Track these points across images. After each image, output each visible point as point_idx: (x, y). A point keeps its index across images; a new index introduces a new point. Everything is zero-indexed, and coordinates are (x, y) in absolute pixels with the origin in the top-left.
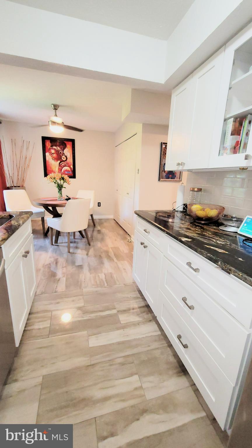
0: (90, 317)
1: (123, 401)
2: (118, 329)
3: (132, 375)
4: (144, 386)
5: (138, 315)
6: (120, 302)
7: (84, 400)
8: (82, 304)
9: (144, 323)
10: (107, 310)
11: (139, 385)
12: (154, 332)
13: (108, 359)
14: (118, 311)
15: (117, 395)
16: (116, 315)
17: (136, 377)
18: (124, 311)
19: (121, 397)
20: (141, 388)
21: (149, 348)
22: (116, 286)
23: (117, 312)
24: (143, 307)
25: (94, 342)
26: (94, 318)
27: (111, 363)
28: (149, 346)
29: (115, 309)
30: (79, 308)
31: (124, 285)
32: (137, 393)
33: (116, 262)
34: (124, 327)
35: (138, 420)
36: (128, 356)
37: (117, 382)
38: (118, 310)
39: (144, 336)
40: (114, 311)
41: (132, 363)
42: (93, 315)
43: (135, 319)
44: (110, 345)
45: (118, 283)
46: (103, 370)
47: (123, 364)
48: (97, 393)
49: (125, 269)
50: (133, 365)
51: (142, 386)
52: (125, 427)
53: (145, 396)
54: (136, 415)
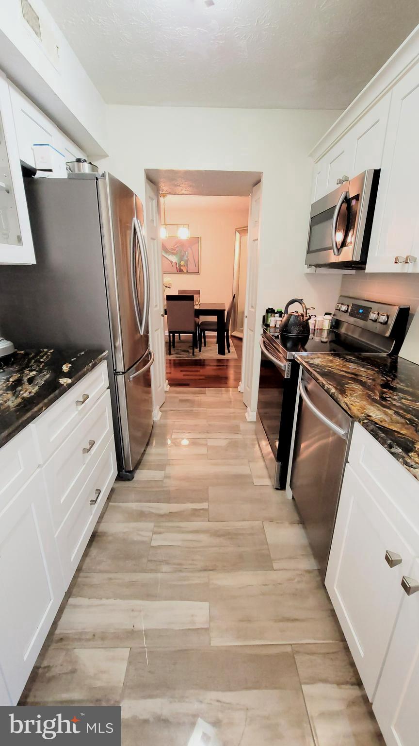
1: (178, 527)
3: (159, 547)
4: (150, 534)
7: (219, 536)
13: (182, 574)
15: (183, 532)
17: (154, 544)
19: (180, 530)
20: (154, 533)
27: (179, 567)
28: (110, 579)
32: (161, 530)
37: (179, 544)
39: (104, 601)
41: (149, 561)
44: (172, 598)
46: (193, 560)
47: (163, 562)
48: (204, 538)
50: (150, 558)
51: (153, 534)
52: (184, 511)
53: (155, 526)
54: (171, 516)
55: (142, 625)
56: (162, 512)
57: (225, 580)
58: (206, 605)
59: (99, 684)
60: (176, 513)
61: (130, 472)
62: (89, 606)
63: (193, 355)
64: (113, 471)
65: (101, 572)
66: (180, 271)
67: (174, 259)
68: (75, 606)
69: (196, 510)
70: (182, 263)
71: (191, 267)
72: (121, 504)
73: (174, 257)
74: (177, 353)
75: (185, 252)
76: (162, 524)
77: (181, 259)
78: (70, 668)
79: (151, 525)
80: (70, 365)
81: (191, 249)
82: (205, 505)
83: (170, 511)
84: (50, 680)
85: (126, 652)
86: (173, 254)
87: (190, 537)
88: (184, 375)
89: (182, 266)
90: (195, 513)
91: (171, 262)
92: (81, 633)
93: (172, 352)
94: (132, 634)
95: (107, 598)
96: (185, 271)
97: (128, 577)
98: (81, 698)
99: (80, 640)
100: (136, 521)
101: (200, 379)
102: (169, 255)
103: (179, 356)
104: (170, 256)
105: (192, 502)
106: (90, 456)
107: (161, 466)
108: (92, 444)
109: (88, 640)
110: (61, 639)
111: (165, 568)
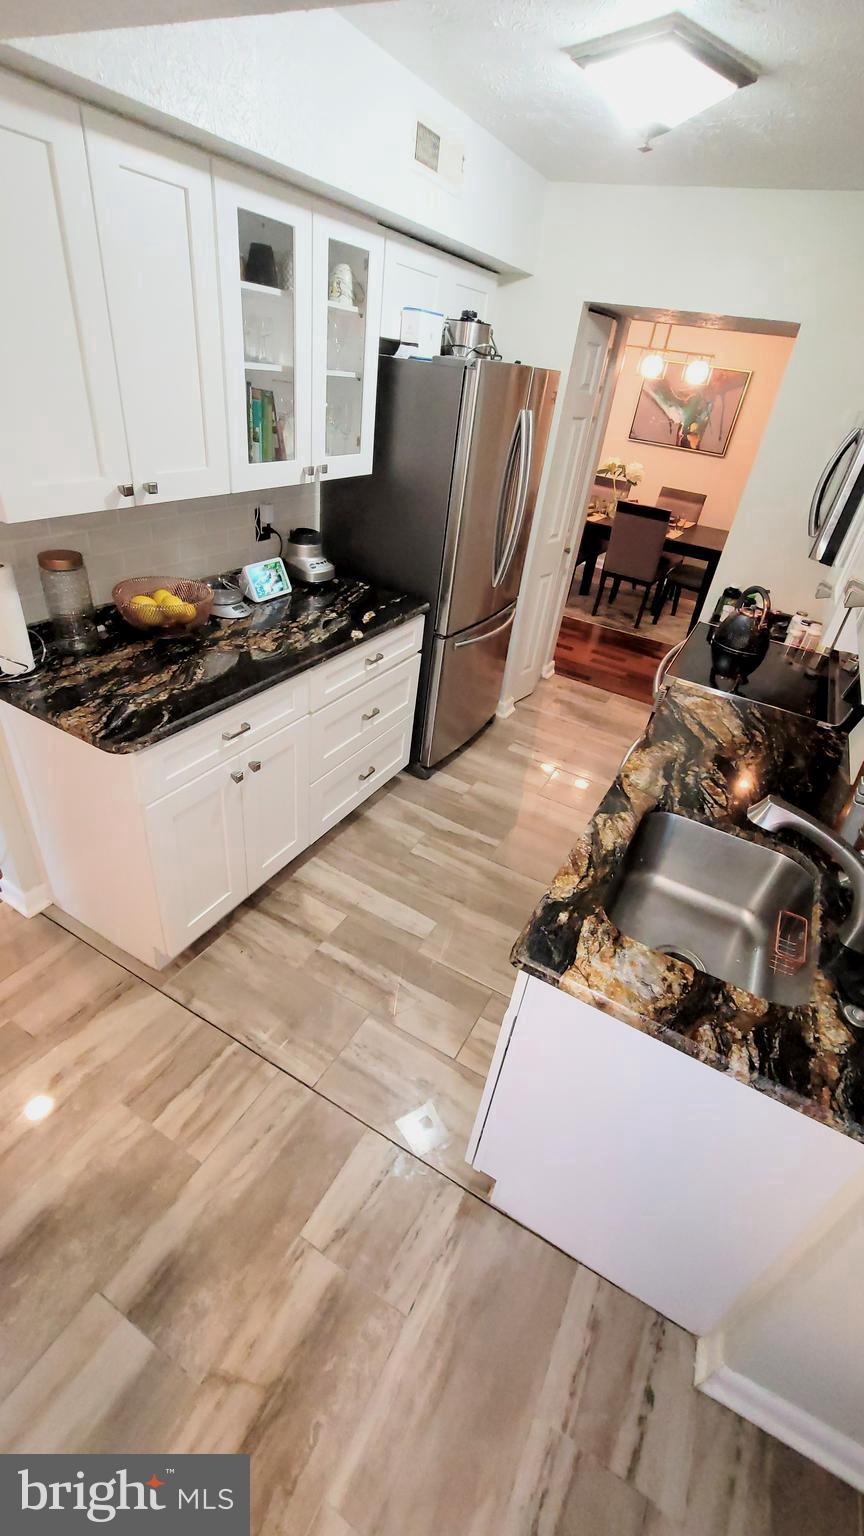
0: (387, 974)
1: (449, 849)
2: (363, 913)
3: (415, 856)
4: (415, 841)
6: (285, 957)
7: (489, 878)
8: (370, 1023)
10: (337, 962)
13: (426, 890)
14: (320, 942)
15: (452, 856)
17: (414, 851)
18: (310, 932)
19: (449, 852)
20: (420, 842)
23: (324, 944)
25: (424, 925)
26: (380, 966)
27: (428, 882)
28: (356, 860)
29: (317, 951)
30: (388, 1019)
32: (428, 842)
37: (441, 864)
38: (314, 946)
39: (342, 874)
40: (326, 948)
42: (376, 973)
43: (312, 905)
44: (404, 902)
46: (446, 884)
47: (414, 871)
48: (472, 873)
50: (402, 862)
51: (418, 842)
52: (466, 837)
53: (424, 836)
54: (448, 835)
55: (365, 906)
56: (440, 827)
57: (467, 916)
58: (435, 924)
59: (312, 923)
60: (456, 834)
61: (425, 768)
62: (328, 871)
63: (637, 626)
64: (402, 758)
65: (350, 850)
66: (684, 444)
67: (677, 415)
68: (316, 865)
69: (481, 842)
70: (694, 427)
71: (710, 439)
72: (399, 799)
73: (681, 411)
74: (608, 616)
75: (708, 404)
76: (432, 838)
77: (692, 419)
78: (295, 902)
79: (420, 833)
80: (374, 615)
81: (723, 400)
82: (495, 842)
83: (452, 831)
84: (277, 901)
85: (342, 916)
86: (681, 404)
87: (457, 863)
88: (594, 660)
89: (689, 433)
90: (479, 845)
91: (671, 421)
92: (313, 886)
93: (602, 609)
94: (352, 907)
95: (347, 873)
96: (693, 445)
97: (372, 867)
98: (297, 923)
99: (310, 889)
100: (408, 823)
101: (613, 675)
102: (671, 406)
103: (609, 621)
104: (673, 408)
105: (482, 833)
106: (370, 727)
107: (470, 779)
108: (376, 712)
109: (317, 893)
110: (295, 882)
111: (415, 878)
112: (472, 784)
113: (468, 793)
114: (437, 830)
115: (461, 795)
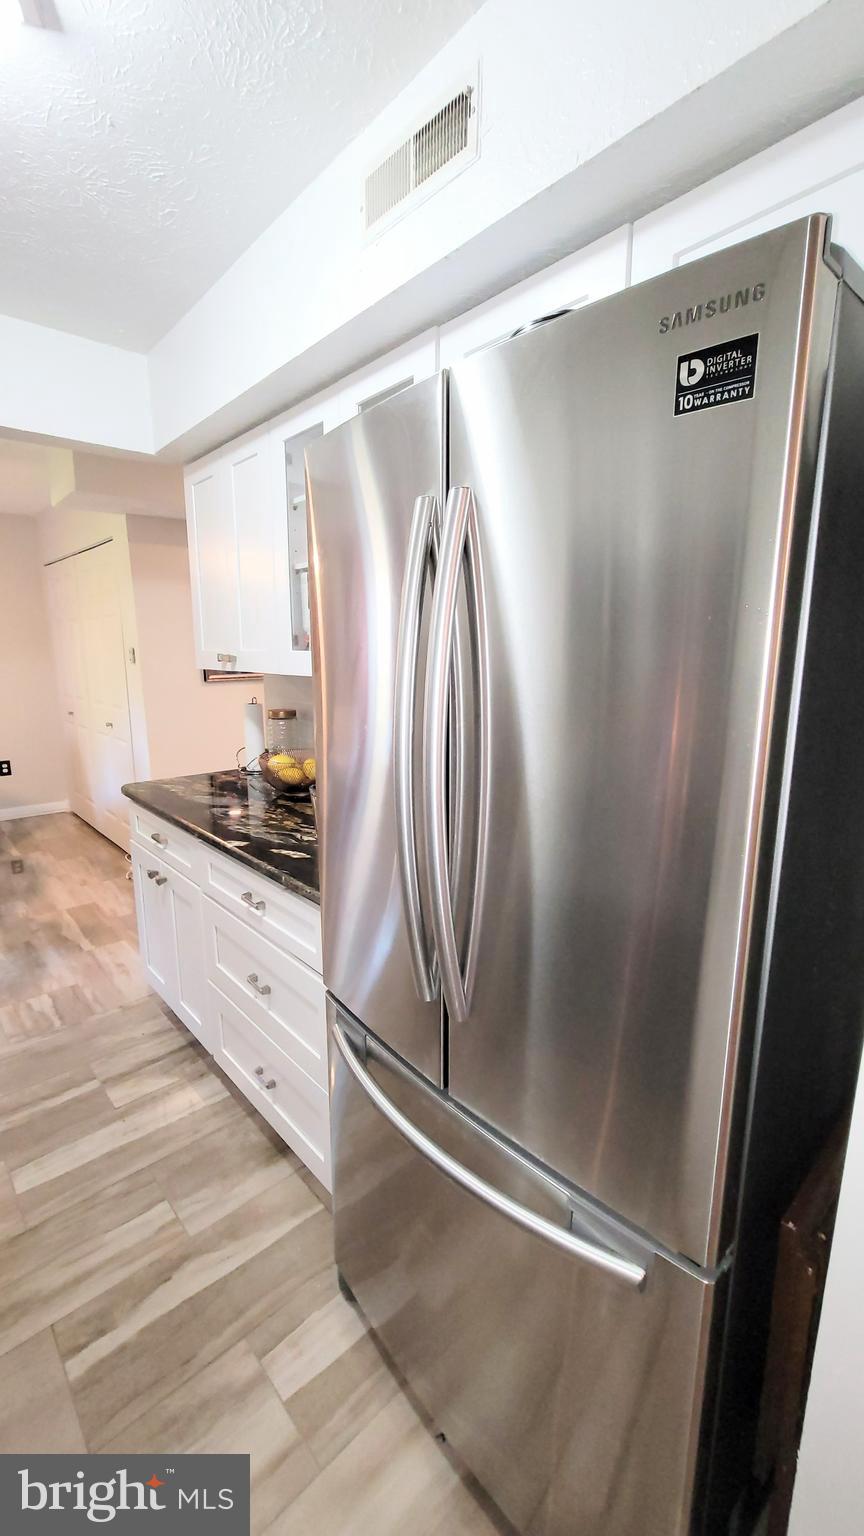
1: (129, 1262)
2: (105, 1123)
3: (150, 1206)
4: (183, 1214)
5: (165, 1073)
6: (109, 1058)
9: (181, 1087)
10: (66, 1091)
11: (171, 1216)
12: (211, 1097)
13: (80, 1199)
14: (104, 1082)
15: (112, 1260)
16: (99, 1093)
17: (164, 1206)
18: (122, 1077)
19: (122, 1259)
20: (176, 1221)
21: (199, 1136)
22: (97, 1017)
23: (99, 1084)
24: (182, 1049)
27: (90, 1204)
28: (196, 1132)
29: (95, 1078)
31: (119, 1010)
32: (165, 1235)
33: (90, 953)
34: (123, 1114)
35: (169, 1279)
36: (138, 1173)
37: (108, 1236)
38: (103, 1078)
40: (91, 1086)
41: (151, 1182)
43: (157, 1084)
44: (83, 1167)
45: (98, 1009)
46: (67, 1227)
48: (52, 1280)
49: (120, 965)
50: (154, 1184)
51: (177, 1218)
52: (135, 1306)
53: (184, 1232)
54: (164, 1273)
55: (118, 1126)
56: (190, 1267)
59: (133, 1080)
60: (153, 1288)
69: (102, 1333)
72: (296, 1222)
79: (196, 1227)
83: (168, 1283)
85: (119, 1105)
87: (92, 1261)
92: (185, 1088)
95: (182, 1118)
100: (233, 1216)
105: (122, 1349)
109: (173, 1090)
110: (203, 1074)
112: (290, 1405)
113: (261, 1379)
114: (184, 1259)
115: (261, 1354)
